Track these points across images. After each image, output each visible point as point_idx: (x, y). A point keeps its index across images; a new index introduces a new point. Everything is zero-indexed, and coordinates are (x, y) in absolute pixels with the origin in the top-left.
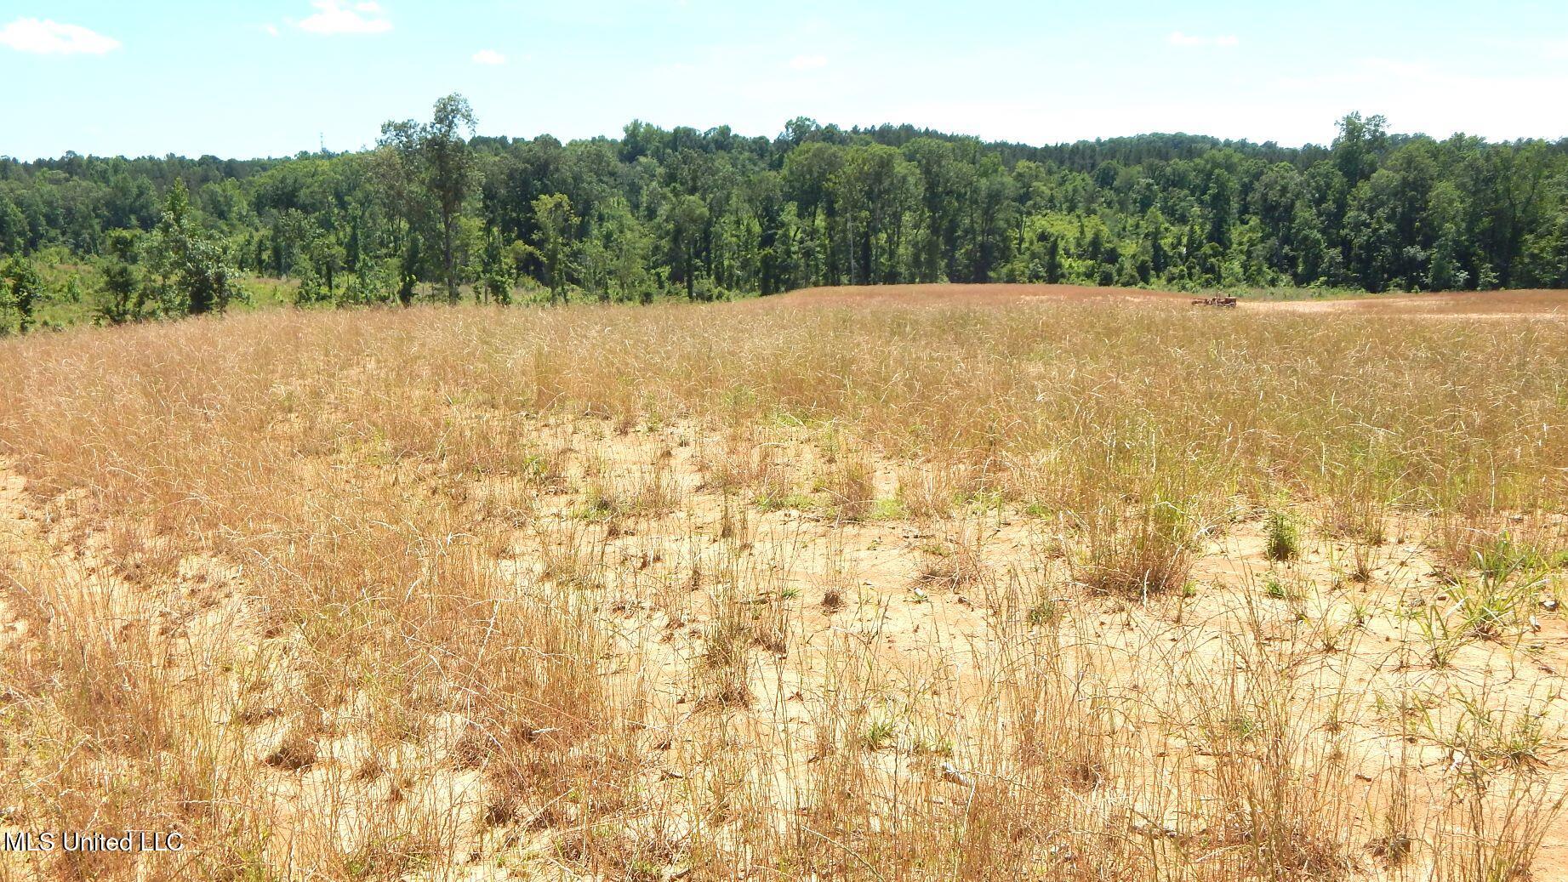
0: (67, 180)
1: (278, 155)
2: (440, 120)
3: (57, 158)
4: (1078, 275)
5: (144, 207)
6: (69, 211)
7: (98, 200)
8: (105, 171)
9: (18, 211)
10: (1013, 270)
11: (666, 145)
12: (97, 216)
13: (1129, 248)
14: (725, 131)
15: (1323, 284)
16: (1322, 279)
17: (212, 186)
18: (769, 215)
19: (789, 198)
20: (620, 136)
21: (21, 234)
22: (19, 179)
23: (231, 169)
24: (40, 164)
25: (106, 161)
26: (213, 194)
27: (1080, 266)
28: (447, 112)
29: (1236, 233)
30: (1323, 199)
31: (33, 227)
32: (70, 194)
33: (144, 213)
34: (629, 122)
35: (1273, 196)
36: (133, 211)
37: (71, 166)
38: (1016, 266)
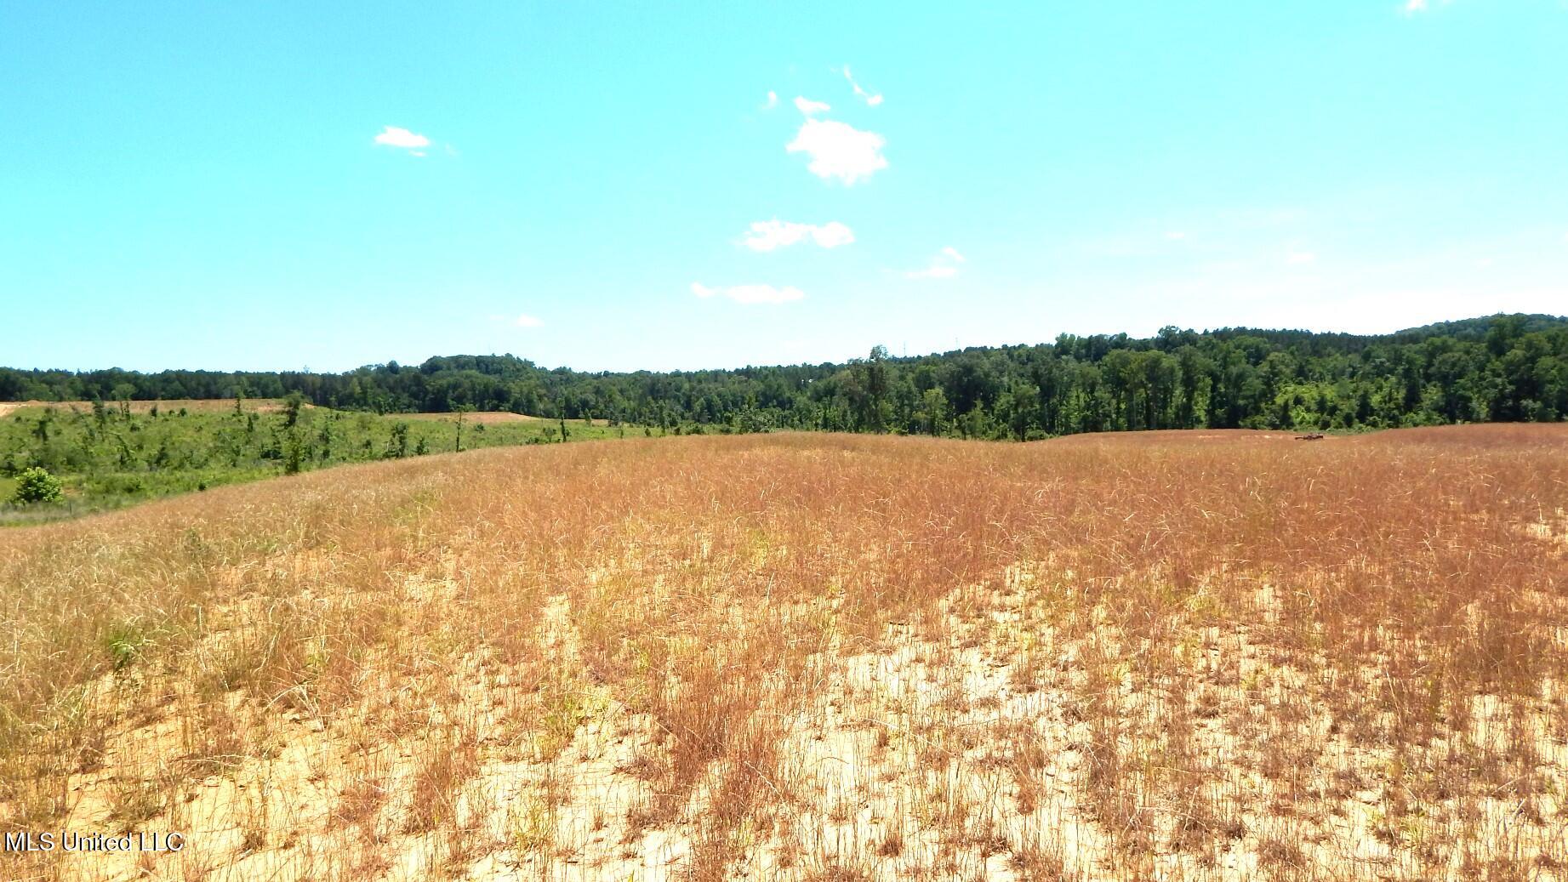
2: (872, 356)
4: (1308, 423)
5: (780, 395)
9: (719, 399)
14: (1123, 336)
20: (1054, 343)
21: (719, 411)
24: (737, 371)
27: (1311, 417)
32: (745, 389)
33: (780, 399)
36: (775, 398)
37: (748, 373)
38: (1258, 418)
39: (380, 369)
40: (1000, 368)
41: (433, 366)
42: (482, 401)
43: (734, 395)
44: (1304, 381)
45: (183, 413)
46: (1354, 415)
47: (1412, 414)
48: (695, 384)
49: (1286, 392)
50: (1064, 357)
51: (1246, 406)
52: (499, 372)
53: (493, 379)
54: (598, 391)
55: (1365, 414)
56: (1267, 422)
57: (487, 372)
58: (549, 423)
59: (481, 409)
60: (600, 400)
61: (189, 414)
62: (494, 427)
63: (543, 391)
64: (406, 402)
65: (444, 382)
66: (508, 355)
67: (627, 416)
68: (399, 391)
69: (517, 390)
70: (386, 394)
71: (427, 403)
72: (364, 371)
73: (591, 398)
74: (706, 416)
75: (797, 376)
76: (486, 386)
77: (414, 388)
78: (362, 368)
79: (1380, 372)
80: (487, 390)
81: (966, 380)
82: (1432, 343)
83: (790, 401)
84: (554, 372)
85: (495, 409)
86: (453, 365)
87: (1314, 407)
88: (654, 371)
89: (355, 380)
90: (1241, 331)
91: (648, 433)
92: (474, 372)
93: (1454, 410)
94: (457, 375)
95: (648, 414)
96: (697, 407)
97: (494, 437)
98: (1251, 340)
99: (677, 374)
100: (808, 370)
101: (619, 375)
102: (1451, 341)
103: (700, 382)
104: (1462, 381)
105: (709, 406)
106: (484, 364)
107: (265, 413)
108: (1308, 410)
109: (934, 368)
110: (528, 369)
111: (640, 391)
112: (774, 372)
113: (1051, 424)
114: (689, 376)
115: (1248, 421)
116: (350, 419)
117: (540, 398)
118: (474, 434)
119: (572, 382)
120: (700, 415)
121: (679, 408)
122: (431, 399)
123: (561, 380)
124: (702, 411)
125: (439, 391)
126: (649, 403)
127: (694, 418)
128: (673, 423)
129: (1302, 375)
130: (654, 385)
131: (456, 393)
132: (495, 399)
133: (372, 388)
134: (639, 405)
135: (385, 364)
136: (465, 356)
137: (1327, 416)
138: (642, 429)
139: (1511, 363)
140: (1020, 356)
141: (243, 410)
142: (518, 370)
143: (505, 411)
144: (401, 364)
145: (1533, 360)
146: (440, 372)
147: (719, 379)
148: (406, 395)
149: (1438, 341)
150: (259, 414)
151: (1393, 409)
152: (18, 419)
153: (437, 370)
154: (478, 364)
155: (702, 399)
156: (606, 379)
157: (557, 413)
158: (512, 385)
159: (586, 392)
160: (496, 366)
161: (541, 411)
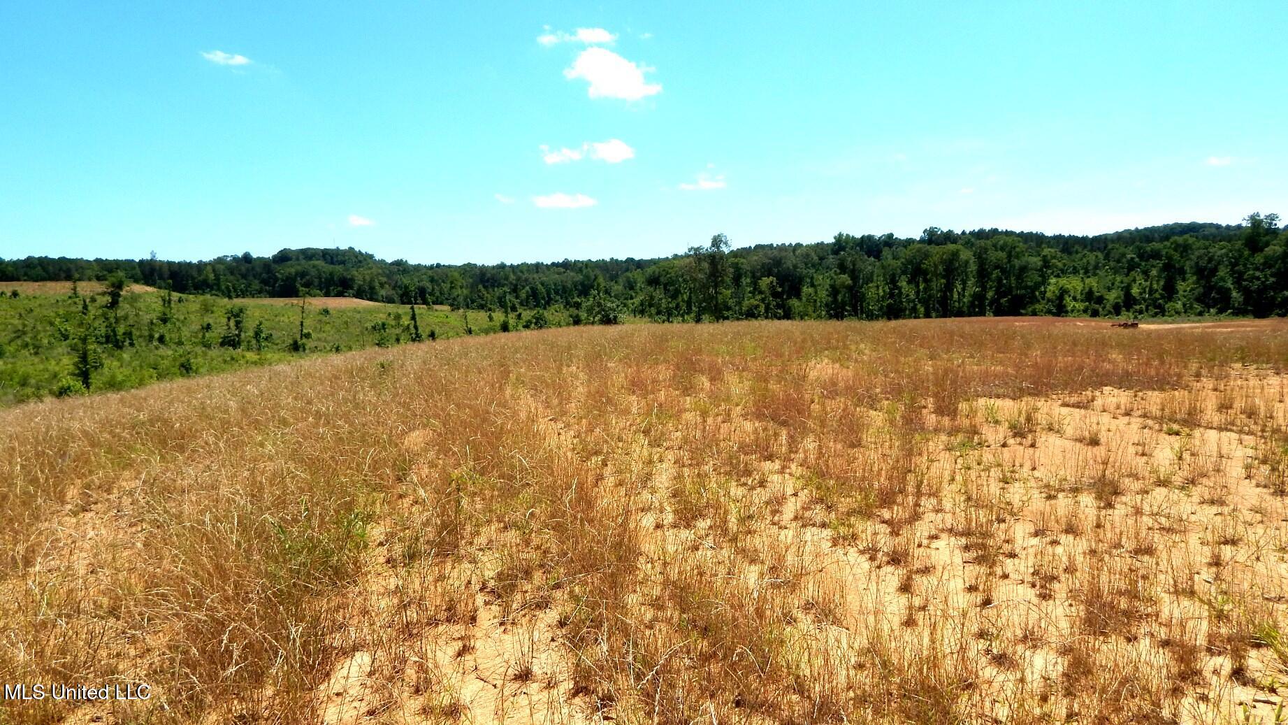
0: (564, 272)
1: (663, 256)
2: (713, 245)
3: (561, 262)
4: (1078, 311)
6: (564, 287)
7: (577, 282)
8: (581, 267)
9: (542, 288)
10: (1035, 309)
11: (858, 245)
12: (576, 290)
13: (1113, 296)
14: (891, 236)
15: (1229, 314)
16: (1229, 311)
17: (629, 274)
18: (893, 281)
19: (904, 273)
20: (832, 241)
21: (543, 298)
22: (543, 273)
23: (640, 264)
24: (553, 264)
25: (582, 262)
26: (628, 278)
27: (1080, 306)
28: (717, 241)
29: (1181, 286)
30: (1236, 264)
31: (549, 294)
32: (564, 279)
34: (836, 234)
35: (1202, 263)
37: (566, 265)
38: (1038, 307)
39: (235, 259)
41: (284, 257)
42: (327, 288)
45: (15, 294)
46: (1121, 304)
47: (1172, 303)
48: (519, 275)
51: (1025, 296)
52: (343, 263)
53: (339, 269)
54: (432, 280)
55: (1129, 303)
56: (1045, 310)
57: (332, 263)
58: (391, 308)
59: (327, 295)
60: (435, 287)
61: (22, 295)
62: (339, 311)
63: (384, 279)
64: (257, 288)
65: (293, 271)
66: (351, 249)
68: (251, 278)
69: (360, 277)
70: (238, 281)
71: (276, 289)
72: (220, 261)
73: (429, 286)
75: (613, 269)
76: (331, 274)
77: (264, 275)
78: (219, 258)
80: (332, 278)
82: (1175, 242)
84: (393, 264)
85: (340, 294)
86: (301, 257)
87: (1080, 297)
88: (479, 263)
89: (209, 268)
92: (320, 263)
94: (304, 264)
96: (523, 294)
97: (340, 321)
99: (502, 266)
101: (449, 267)
105: (534, 293)
106: (329, 256)
108: (1076, 300)
110: (369, 261)
111: (471, 280)
112: (587, 266)
115: (1030, 309)
116: (194, 302)
117: (381, 285)
118: (319, 318)
119: (409, 272)
120: (526, 301)
122: (280, 286)
123: (399, 270)
124: (528, 297)
125: (288, 278)
126: (480, 291)
127: (520, 304)
130: (481, 275)
131: (304, 280)
132: (340, 286)
133: (225, 275)
134: (471, 292)
135: (240, 255)
136: (313, 249)
137: (1094, 305)
141: (79, 291)
142: (360, 262)
143: (349, 296)
144: (254, 255)
146: (289, 262)
147: (540, 270)
148: (257, 282)
151: (1159, 299)
153: (286, 260)
154: (324, 256)
155: (527, 288)
156: (439, 270)
157: (396, 298)
158: (355, 273)
159: (422, 281)
160: (340, 258)
161: (382, 296)
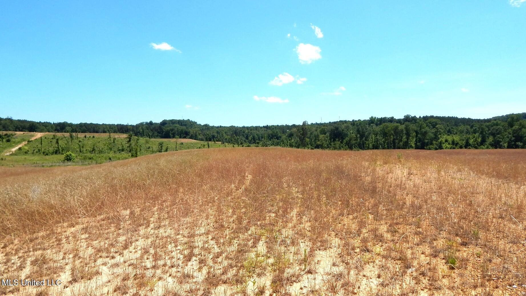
7: (270, 134)
8: (274, 128)
13: (461, 143)
20: (369, 119)
27: (449, 146)
38: (431, 146)
39: (147, 123)
40: (347, 128)
41: (164, 123)
42: (180, 135)
43: (262, 135)
44: (450, 134)
45: (94, 137)
46: (463, 146)
47: (482, 146)
48: (249, 131)
49: (443, 138)
50: (372, 124)
51: (428, 142)
52: (186, 125)
53: (184, 128)
54: (218, 133)
55: (467, 145)
56: (434, 148)
57: (181, 125)
58: (202, 142)
59: (180, 138)
60: (218, 135)
61: (95, 137)
62: (186, 143)
63: (200, 132)
64: (156, 135)
65: (168, 128)
66: (189, 120)
67: (227, 141)
68: (154, 131)
69: (192, 131)
72: (142, 124)
73: (216, 135)
74: (253, 141)
75: (283, 129)
76: (182, 130)
77: (159, 130)
79: (475, 132)
81: (336, 132)
83: (280, 137)
84: (203, 126)
85: (185, 137)
86: (170, 123)
87: (451, 143)
88: (236, 126)
90: (432, 117)
91: (233, 146)
92: (177, 125)
93: (496, 145)
94: (172, 126)
95: (234, 140)
96: (250, 139)
97: (186, 146)
98: (434, 120)
99: (244, 127)
100: (287, 127)
101: (225, 127)
102: (499, 122)
103: (251, 130)
104: (499, 136)
105: (254, 138)
106: (181, 123)
107: (118, 138)
108: (449, 144)
109: (326, 128)
110: (195, 124)
111: (232, 133)
112: (276, 127)
113: (362, 146)
114: (248, 128)
115: (428, 147)
117: (199, 134)
118: (180, 145)
119: (209, 129)
120: (251, 141)
121: (244, 139)
122: (164, 134)
123: (206, 128)
124: (251, 140)
125: (167, 131)
126: (234, 137)
127: (248, 142)
128: (241, 144)
129: (449, 132)
130: (236, 131)
131: (172, 132)
132: (185, 134)
133: (145, 130)
134: (231, 137)
135: (149, 122)
136: (174, 120)
137: (455, 146)
138: (232, 145)
139: (514, 130)
140: (357, 124)
141: (111, 137)
142: (192, 125)
143: (188, 138)
144: (154, 122)
145: (520, 129)
146: (167, 125)
147: (258, 129)
148: (156, 132)
149: (495, 122)
150: (116, 138)
151: (476, 144)
152: (46, 138)
153: (165, 124)
154: (179, 123)
155: (251, 136)
156: (221, 129)
157: (205, 139)
158: (190, 130)
159: (214, 133)
160: (184, 123)
161: (200, 138)
